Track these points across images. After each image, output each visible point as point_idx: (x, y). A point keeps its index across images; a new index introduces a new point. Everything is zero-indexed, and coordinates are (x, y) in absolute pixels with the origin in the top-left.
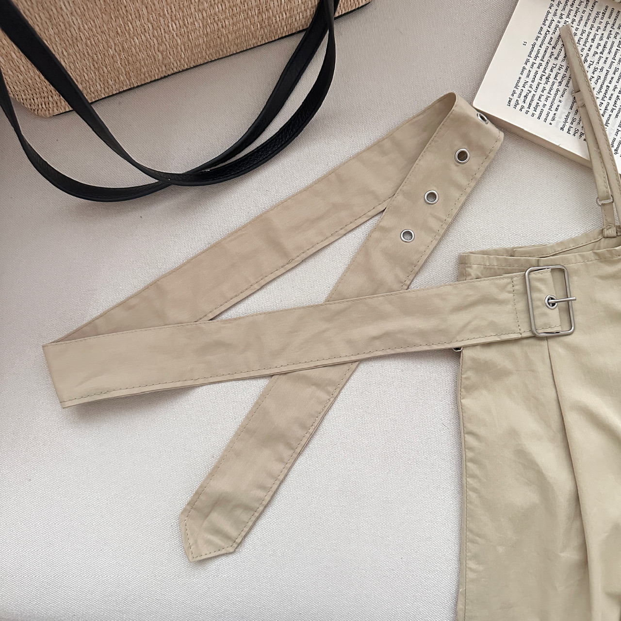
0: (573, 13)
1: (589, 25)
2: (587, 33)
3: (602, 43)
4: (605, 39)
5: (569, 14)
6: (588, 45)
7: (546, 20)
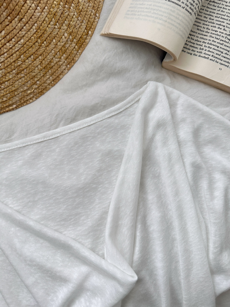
0: (199, 43)
1: (206, 34)
3: (217, 26)
4: (215, 25)
5: (200, 45)
6: (219, 34)
7: (205, 57)
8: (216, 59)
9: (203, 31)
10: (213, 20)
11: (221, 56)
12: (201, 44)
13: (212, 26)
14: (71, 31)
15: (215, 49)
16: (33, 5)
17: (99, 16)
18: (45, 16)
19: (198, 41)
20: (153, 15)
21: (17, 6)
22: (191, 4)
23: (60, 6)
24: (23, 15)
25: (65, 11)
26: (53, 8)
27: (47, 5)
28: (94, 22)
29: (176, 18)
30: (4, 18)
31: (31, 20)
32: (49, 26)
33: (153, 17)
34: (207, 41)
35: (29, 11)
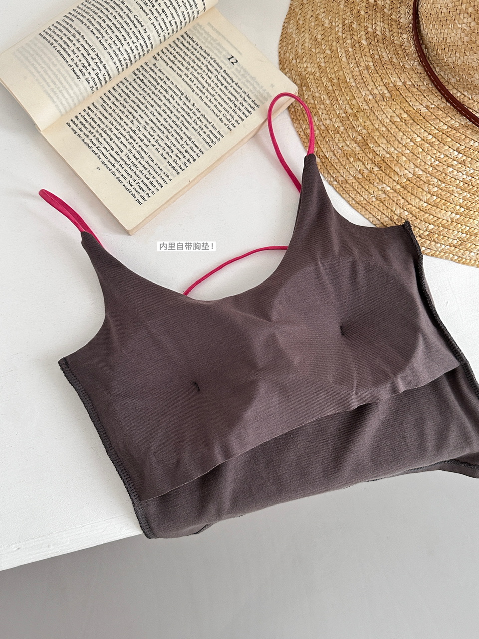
0: (93, 123)
1: (108, 117)
2: (114, 121)
3: (127, 113)
4: (125, 110)
5: (92, 127)
6: (123, 124)
7: (88, 145)
8: (100, 154)
9: (107, 111)
10: (127, 102)
11: (109, 152)
12: (95, 126)
13: (120, 110)
19: (94, 121)
34: (103, 126)
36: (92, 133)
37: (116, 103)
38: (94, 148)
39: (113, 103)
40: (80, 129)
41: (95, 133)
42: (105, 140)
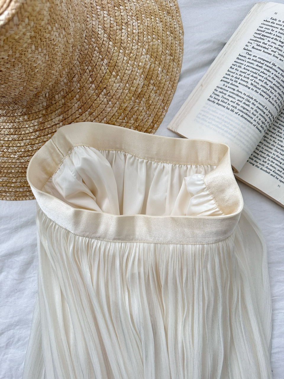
0: (263, 155)
1: (272, 147)
2: (277, 149)
4: (282, 139)
5: (263, 157)
7: (266, 171)
8: (277, 175)
9: (269, 143)
10: (281, 133)
11: (282, 173)
12: (265, 156)
13: (278, 140)
14: (137, 124)
15: (277, 165)
16: (106, 99)
17: (167, 109)
18: (115, 111)
19: (263, 153)
20: (223, 128)
21: (90, 99)
22: (263, 123)
23: (131, 101)
24: (94, 109)
25: (135, 106)
26: (124, 103)
27: (119, 100)
28: (161, 115)
29: (246, 135)
30: (76, 110)
31: (101, 114)
32: (118, 120)
33: (223, 130)
34: (271, 155)
35: (101, 105)
36: (266, 162)
37: (273, 135)
38: (272, 173)
39: (271, 136)
40: (255, 161)
41: (268, 162)
42: (276, 164)
